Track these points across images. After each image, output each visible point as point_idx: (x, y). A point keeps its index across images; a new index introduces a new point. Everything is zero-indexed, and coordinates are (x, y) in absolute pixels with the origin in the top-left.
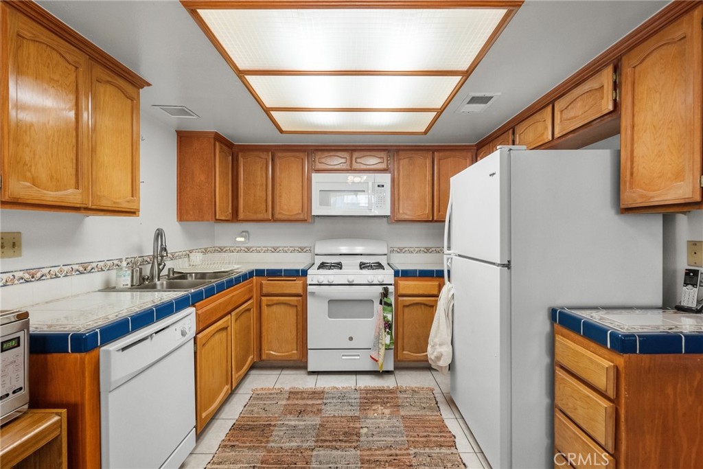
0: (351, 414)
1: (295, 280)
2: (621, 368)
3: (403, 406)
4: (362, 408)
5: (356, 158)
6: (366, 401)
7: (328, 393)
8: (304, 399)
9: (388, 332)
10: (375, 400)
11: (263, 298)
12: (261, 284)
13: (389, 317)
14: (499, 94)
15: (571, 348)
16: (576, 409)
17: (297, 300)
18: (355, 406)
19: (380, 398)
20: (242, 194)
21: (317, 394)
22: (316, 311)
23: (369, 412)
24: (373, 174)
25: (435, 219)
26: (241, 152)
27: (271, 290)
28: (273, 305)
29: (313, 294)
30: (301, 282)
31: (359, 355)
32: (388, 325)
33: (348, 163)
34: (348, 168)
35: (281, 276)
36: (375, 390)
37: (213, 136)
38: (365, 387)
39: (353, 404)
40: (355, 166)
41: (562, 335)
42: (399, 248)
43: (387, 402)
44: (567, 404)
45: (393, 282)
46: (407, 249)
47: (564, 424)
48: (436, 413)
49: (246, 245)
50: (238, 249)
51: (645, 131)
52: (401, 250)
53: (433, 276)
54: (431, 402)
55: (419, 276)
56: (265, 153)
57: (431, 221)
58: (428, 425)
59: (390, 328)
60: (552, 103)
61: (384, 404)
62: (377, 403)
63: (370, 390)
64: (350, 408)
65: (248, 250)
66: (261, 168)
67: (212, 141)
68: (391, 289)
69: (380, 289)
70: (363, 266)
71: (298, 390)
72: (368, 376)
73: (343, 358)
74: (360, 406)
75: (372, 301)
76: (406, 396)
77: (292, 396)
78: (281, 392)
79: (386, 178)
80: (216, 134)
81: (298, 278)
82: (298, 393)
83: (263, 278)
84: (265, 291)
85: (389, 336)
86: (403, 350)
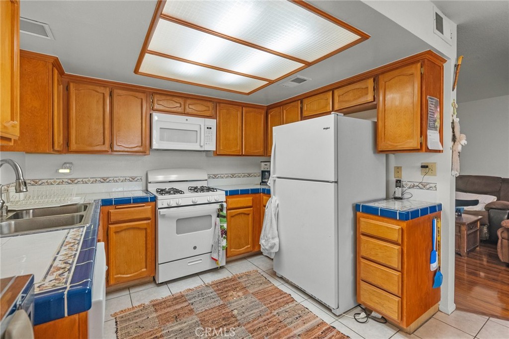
0: (217, 304)
1: (144, 206)
2: (405, 228)
3: (248, 287)
4: (222, 298)
5: (189, 105)
6: (221, 291)
7: (187, 295)
8: (170, 306)
9: (224, 237)
10: (226, 289)
11: (111, 226)
12: (109, 213)
13: (225, 226)
14: (311, 79)
15: (372, 223)
16: (377, 254)
17: (147, 224)
18: (215, 298)
19: (229, 286)
20: (74, 125)
21: (178, 299)
22: (166, 229)
23: (229, 298)
24: (204, 119)
25: (243, 154)
26: (73, 82)
27: (120, 218)
28: (122, 231)
29: (163, 216)
30: (150, 207)
31: (201, 260)
32: (224, 232)
33: (183, 107)
34: (182, 111)
35: (130, 203)
36: (222, 282)
37: (52, 61)
38: (212, 282)
39: (213, 297)
40: (188, 110)
41: (363, 218)
42: (214, 175)
43: (236, 288)
44: (370, 254)
45: (225, 200)
46: (219, 175)
47: (368, 264)
48: (270, 285)
49: (70, 177)
50: (58, 181)
51: (391, 114)
52: (215, 177)
53: (249, 193)
54: (262, 279)
55: (241, 194)
56: (103, 88)
57: (240, 155)
58: (271, 293)
59: (226, 234)
60: (333, 90)
61: (234, 289)
62: (229, 290)
63: (217, 283)
64: (213, 300)
65: (72, 181)
66: (98, 101)
67: (51, 67)
68: (225, 205)
69: (217, 206)
70: (195, 189)
71: (159, 301)
72: (208, 274)
73: (189, 264)
74: (219, 297)
75: (211, 216)
76: (244, 280)
77: (157, 307)
78: (144, 307)
79: (212, 123)
80: (56, 60)
81: (148, 204)
82: (161, 303)
83: (110, 207)
84: (113, 219)
85: (225, 240)
86: (231, 249)
